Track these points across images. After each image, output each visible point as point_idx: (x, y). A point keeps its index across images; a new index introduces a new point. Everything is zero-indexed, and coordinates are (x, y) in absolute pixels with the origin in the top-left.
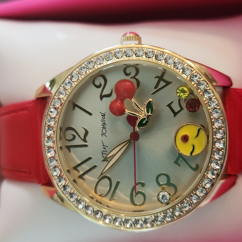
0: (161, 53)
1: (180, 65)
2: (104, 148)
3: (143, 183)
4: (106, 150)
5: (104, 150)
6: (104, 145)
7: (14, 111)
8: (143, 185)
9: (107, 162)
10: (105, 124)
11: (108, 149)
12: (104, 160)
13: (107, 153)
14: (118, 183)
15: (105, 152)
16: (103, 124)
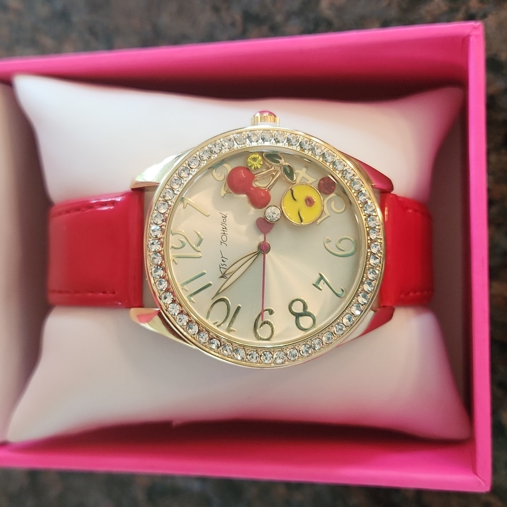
0: (307, 140)
1: (330, 157)
2: (223, 261)
3: (272, 310)
4: (224, 263)
5: (223, 263)
6: (222, 257)
7: (78, 209)
8: (271, 312)
9: (226, 280)
10: (226, 228)
11: (228, 263)
12: (222, 277)
13: (227, 267)
14: (239, 308)
15: (224, 266)
16: (223, 228)
